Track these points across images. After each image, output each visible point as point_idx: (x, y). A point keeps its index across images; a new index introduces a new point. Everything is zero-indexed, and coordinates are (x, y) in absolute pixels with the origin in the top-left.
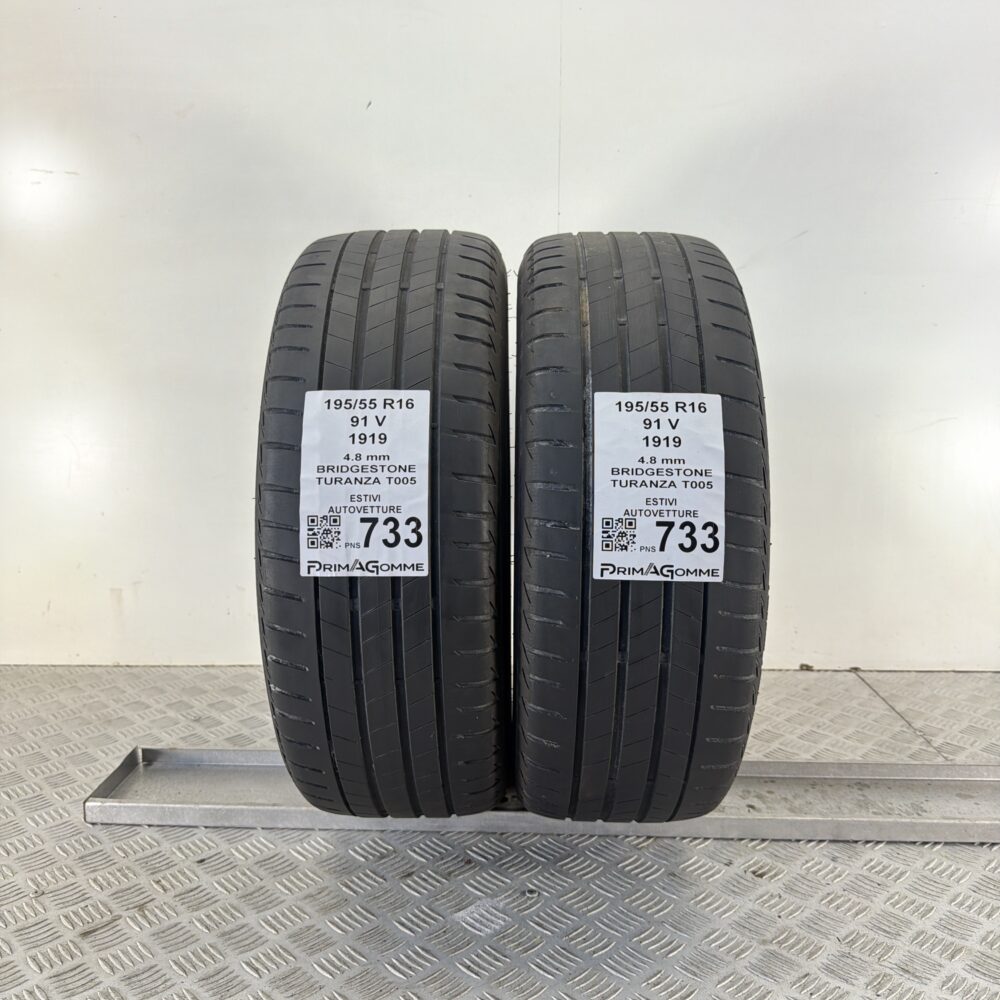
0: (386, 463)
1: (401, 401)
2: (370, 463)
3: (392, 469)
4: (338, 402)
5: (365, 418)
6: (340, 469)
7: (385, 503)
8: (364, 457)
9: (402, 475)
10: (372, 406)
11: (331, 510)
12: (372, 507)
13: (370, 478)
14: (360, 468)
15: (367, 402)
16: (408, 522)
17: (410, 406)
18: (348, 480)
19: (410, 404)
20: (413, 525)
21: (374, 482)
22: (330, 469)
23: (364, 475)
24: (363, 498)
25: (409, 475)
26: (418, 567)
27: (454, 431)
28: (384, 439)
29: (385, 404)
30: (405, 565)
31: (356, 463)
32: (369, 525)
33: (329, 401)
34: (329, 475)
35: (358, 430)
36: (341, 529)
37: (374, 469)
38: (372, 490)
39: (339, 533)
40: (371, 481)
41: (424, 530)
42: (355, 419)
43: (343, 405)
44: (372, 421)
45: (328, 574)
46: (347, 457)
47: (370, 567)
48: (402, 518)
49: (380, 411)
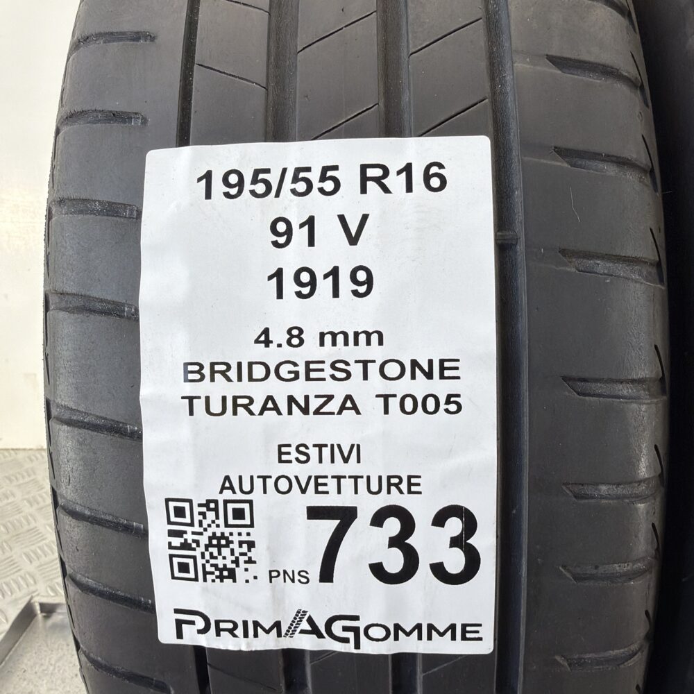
0: (376, 353)
1: (408, 169)
2: (329, 353)
3: (391, 370)
4: (233, 179)
5: (310, 222)
6: (245, 371)
7: (373, 466)
8: (311, 337)
9: (420, 387)
10: (329, 186)
11: (227, 485)
12: (339, 478)
13: (330, 398)
14: (301, 369)
15: (314, 176)
16: (440, 520)
17: (435, 182)
18: (270, 404)
19: (435, 178)
20: (455, 526)
21: (343, 408)
22: (220, 370)
23: (313, 389)
24: (313, 452)
25: (441, 388)
26: (466, 632)
27: (563, 252)
28: (364, 282)
29: (364, 179)
30: (431, 627)
31: (288, 353)
32: (332, 525)
33: (208, 176)
34: (218, 389)
35: (294, 257)
36: (255, 534)
37: (341, 370)
38: (337, 429)
39: (251, 545)
40: (334, 406)
41: (486, 541)
42: (281, 227)
43: (248, 186)
44: (329, 230)
45: (226, 643)
46: (265, 338)
47: (337, 628)
48: (422, 509)
49: (350, 202)
